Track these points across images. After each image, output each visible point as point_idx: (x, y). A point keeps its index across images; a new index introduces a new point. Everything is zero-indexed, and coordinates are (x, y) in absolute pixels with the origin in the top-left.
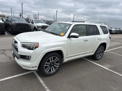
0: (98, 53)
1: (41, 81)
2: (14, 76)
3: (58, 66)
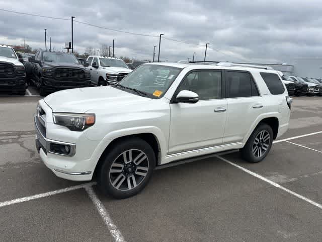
0: (255, 145)
1: (102, 210)
2: (37, 196)
3: (145, 175)
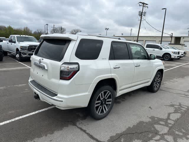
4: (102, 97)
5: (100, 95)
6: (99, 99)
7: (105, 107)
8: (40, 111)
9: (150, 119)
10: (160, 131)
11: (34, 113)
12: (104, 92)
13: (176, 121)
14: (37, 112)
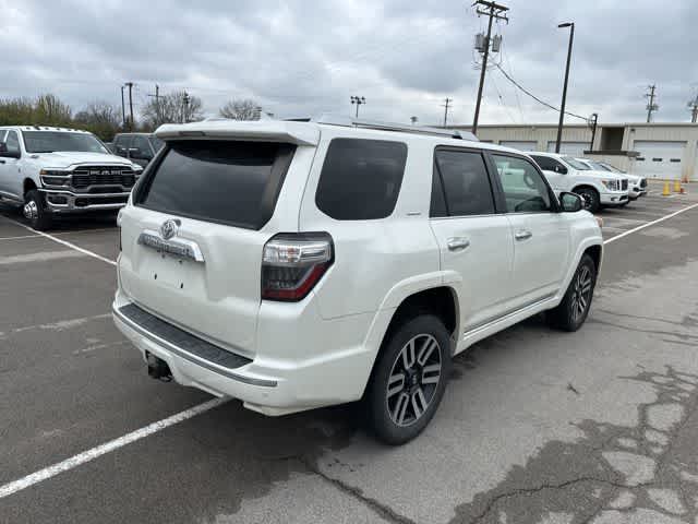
4: (409, 360)
5: (404, 350)
6: (400, 368)
7: (417, 397)
8: (167, 422)
9: (582, 431)
10: (627, 473)
11: (142, 433)
12: (416, 341)
13: (674, 432)
14: (154, 428)
